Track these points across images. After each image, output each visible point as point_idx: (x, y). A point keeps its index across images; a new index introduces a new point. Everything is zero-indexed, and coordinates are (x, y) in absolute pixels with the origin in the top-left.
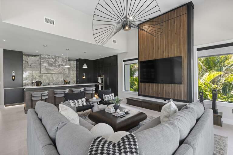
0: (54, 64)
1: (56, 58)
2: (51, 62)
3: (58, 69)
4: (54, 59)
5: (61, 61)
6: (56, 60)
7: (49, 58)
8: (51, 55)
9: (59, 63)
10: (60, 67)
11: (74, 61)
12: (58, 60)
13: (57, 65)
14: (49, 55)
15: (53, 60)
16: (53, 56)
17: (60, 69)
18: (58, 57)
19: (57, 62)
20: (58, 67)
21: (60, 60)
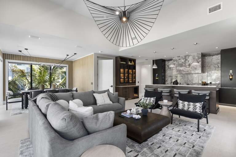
0: (184, 65)
1: (186, 58)
2: (181, 63)
3: (189, 69)
4: (183, 59)
5: (192, 60)
6: (186, 60)
7: (179, 59)
8: (181, 56)
9: (189, 62)
10: (191, 67)
11: (217, 54)
12: (188, 59)
13: (187, 64)
14: (179, 57)
15: (183, 61)
16: (183, 57)
17: (190, 68)
18: (189, 56)
19: (187, 61)
20: (188, 66)
21: (190, 59)
